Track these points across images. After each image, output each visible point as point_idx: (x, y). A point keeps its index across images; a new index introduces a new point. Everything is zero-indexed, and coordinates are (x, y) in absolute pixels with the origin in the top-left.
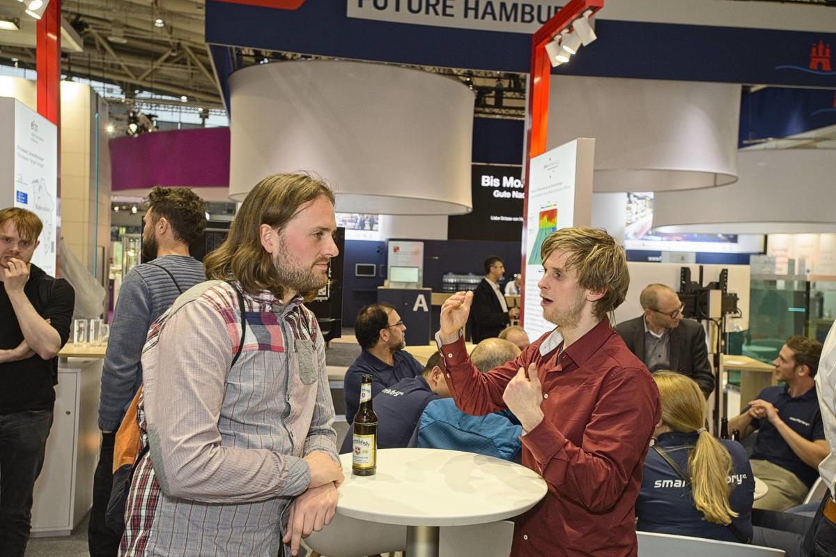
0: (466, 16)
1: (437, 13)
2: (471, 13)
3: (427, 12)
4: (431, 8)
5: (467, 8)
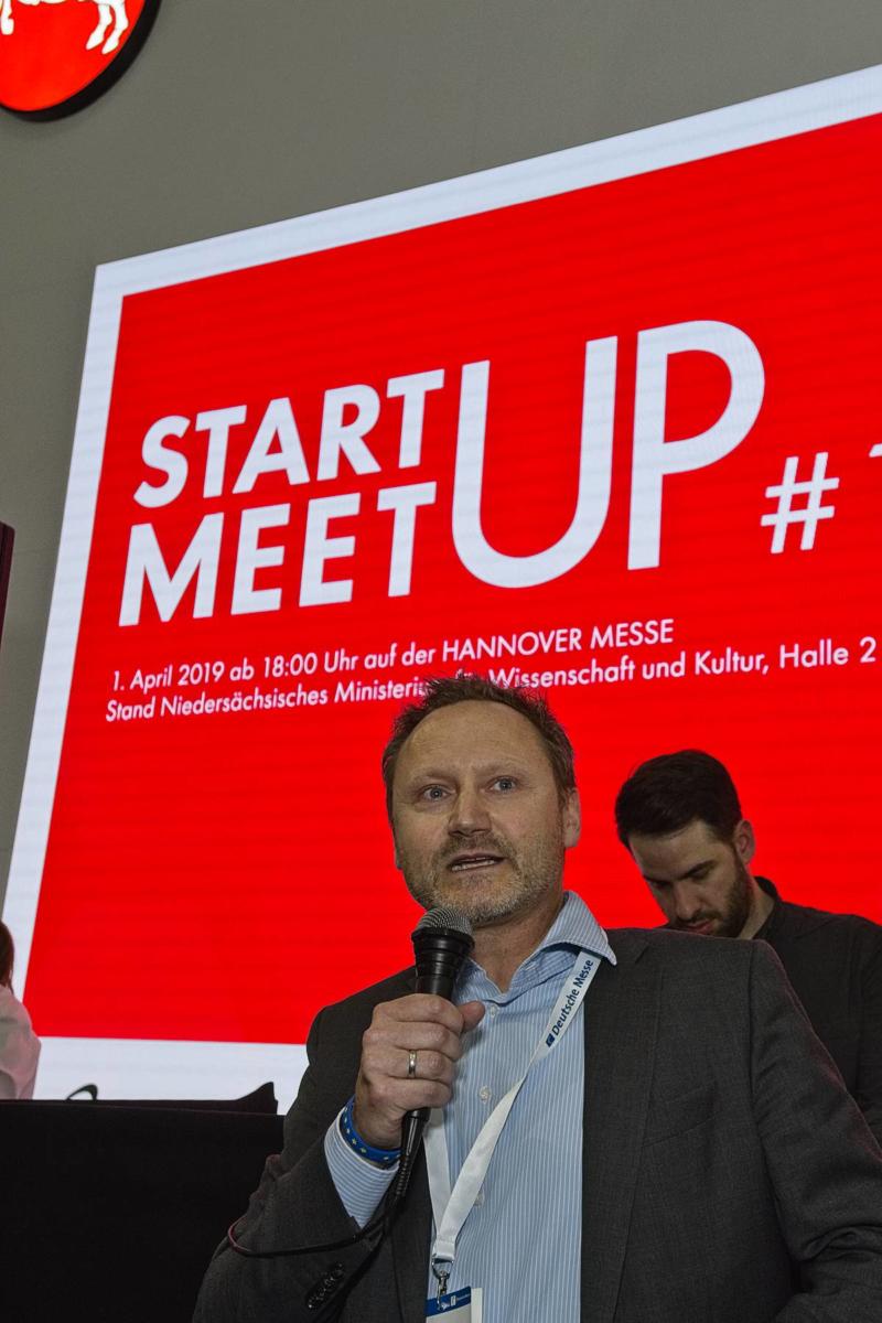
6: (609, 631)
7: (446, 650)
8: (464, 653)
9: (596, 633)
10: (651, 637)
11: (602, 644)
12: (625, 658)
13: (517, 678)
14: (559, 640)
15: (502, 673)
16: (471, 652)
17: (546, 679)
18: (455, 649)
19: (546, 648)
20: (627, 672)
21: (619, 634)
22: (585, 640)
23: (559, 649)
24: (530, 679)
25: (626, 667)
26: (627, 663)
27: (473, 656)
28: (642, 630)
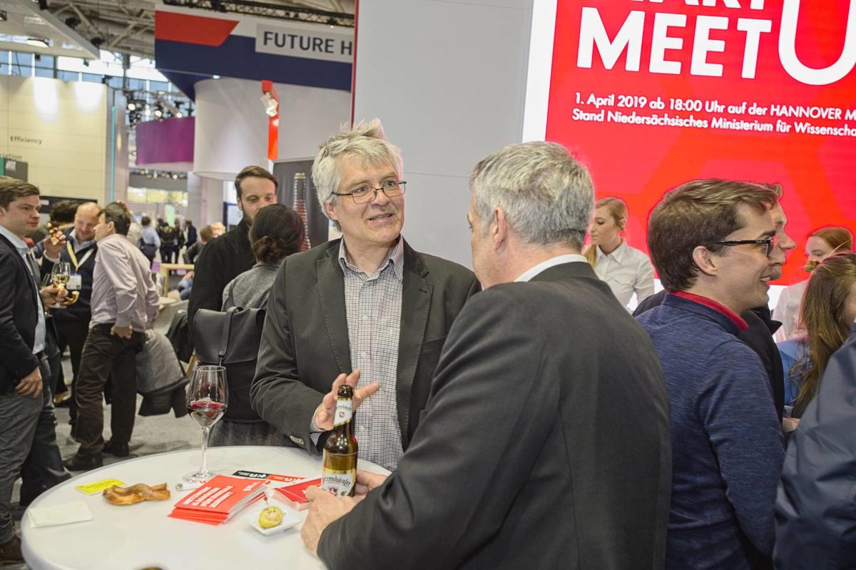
0: (342, 52)
1: (321, 50)
2: (346, 51)
3: (314, 49)
4: (317, 48)
5: (343, 48)
6: (855, 112)
8: (782, 112)
9: (848, 112)
11: (851, 118)
13: (809, 128)
14: (830, 113)
15: (801, 124)
16: (786, 112)
17: (823, 131)
18: (777, 110)
22: (843, 115)
23: (830, 117)
24: (815, 129)
27: (787, 115)
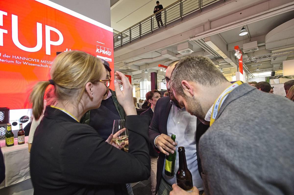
6: (44, 61)
7: (13, 57)
8: (17, 58)
9: (41, 61)
10: (50, 63)
11: (43, 62)
12: (46, 65)
13: (28, 64)
14: (35, 60)
15: (25, 62)
16: (19, 58)
17: (34, 65)
18: (15, 57)
19: (33, 61)
20: (47, 66)
21: (45, 62)
22: (40, 61)
23: (35, 61)
24: (31, 64)
25: (46, 66)
26: (47, 65)
27: (19, 59)
28: (49, 62)
